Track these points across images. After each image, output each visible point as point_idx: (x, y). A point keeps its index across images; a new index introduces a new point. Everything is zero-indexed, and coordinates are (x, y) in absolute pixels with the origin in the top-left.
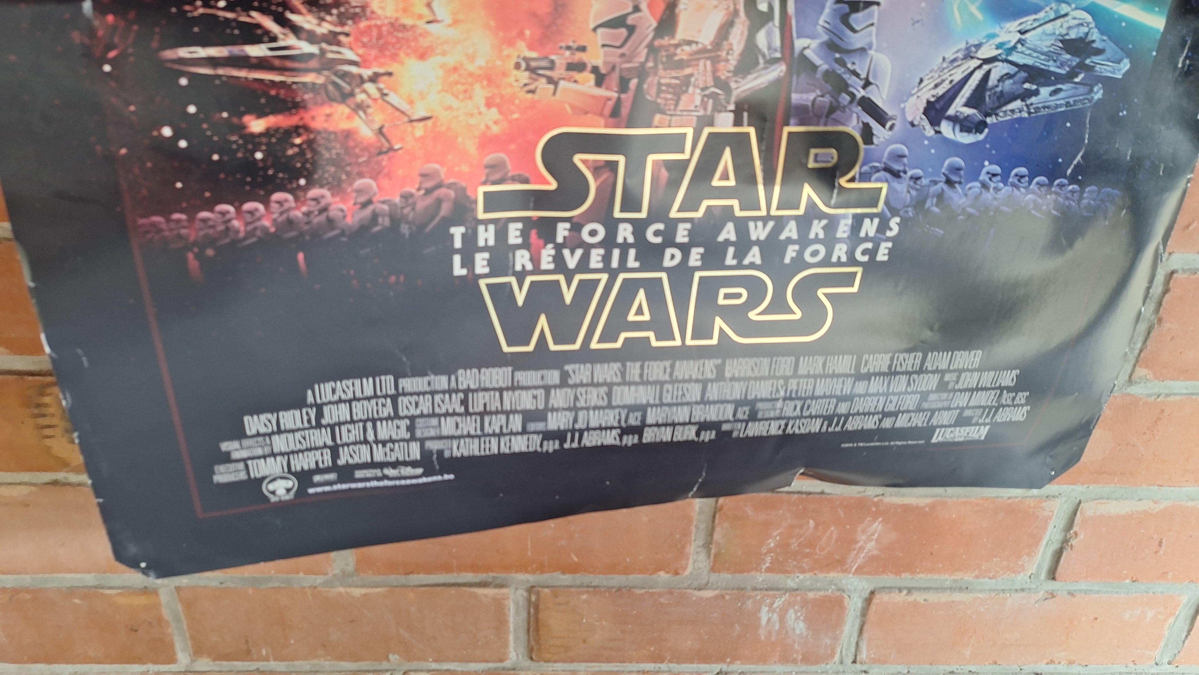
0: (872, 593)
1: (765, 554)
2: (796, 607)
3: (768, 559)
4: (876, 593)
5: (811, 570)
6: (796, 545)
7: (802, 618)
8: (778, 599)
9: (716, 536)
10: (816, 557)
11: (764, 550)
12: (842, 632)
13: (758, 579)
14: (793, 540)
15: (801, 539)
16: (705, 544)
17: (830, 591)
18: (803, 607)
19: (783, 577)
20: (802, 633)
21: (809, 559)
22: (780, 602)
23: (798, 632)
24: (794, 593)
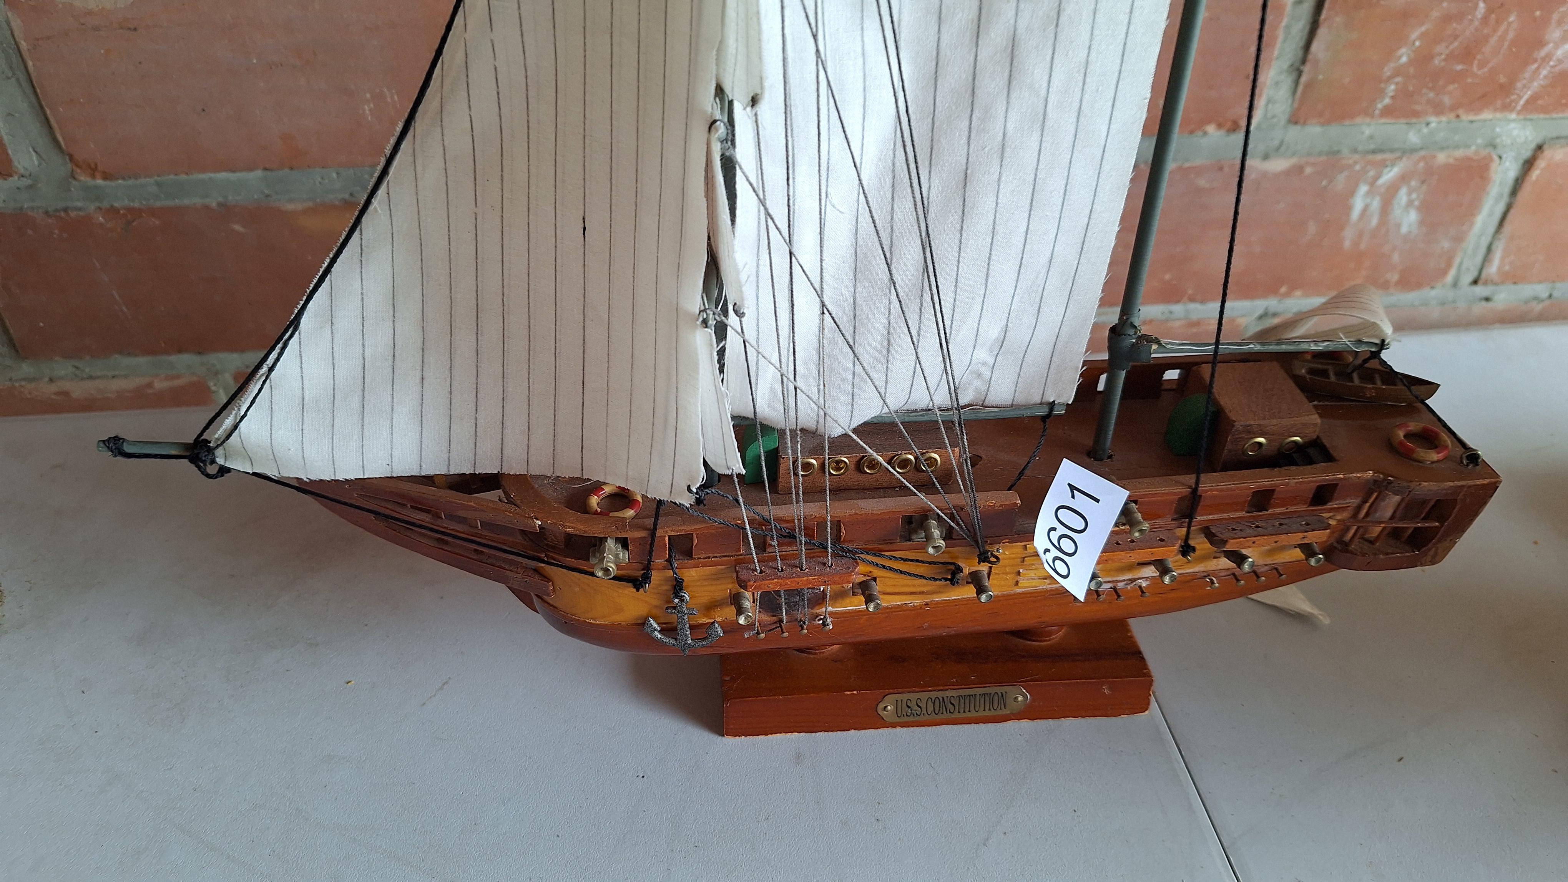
0: (1540, 148)
1: (1389, 79)
2: (1413, 183)
3: (1393, 87)
4: (1545, 147)
5: (1455, 107)
6: (1443, 57)
8: (1388, 169)
9: (1315, 46)
10: (1469, 80)
11: (1387, 71)
12: (1472, 224)
13: (1363, 133)
14: (1441, 48)
15: (1456, 44)
16: (1292, 65)
17: (1473, 148)
18: (1423, 182)
19: (1405, 127)
20: (1410, 232)
21: (1456, 85)
22: (1389, 175)
23: (1404, 230)
24: (1416, 156)
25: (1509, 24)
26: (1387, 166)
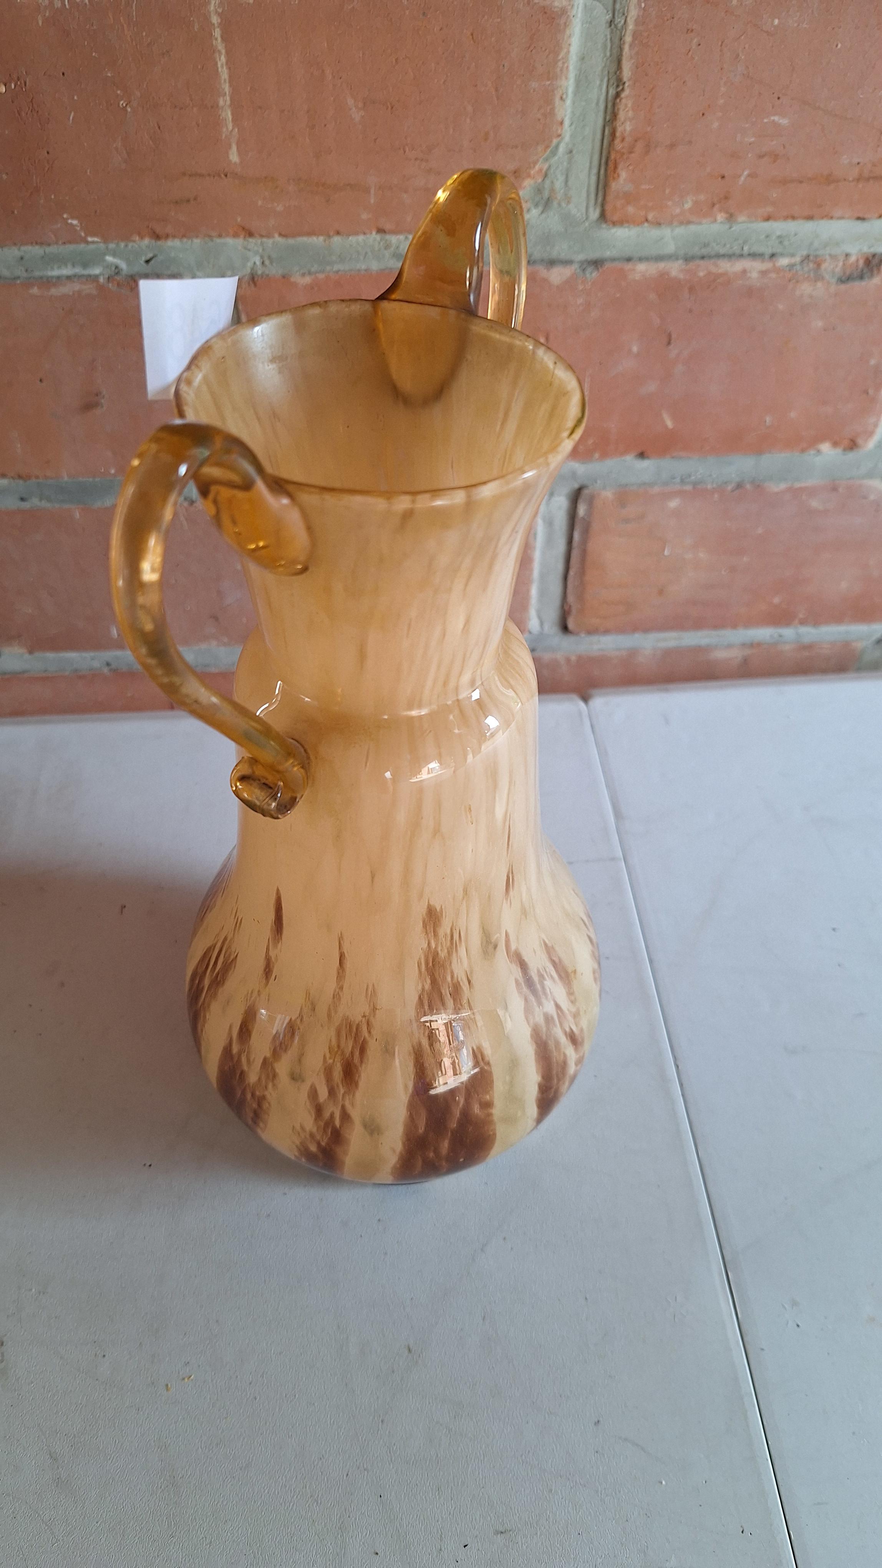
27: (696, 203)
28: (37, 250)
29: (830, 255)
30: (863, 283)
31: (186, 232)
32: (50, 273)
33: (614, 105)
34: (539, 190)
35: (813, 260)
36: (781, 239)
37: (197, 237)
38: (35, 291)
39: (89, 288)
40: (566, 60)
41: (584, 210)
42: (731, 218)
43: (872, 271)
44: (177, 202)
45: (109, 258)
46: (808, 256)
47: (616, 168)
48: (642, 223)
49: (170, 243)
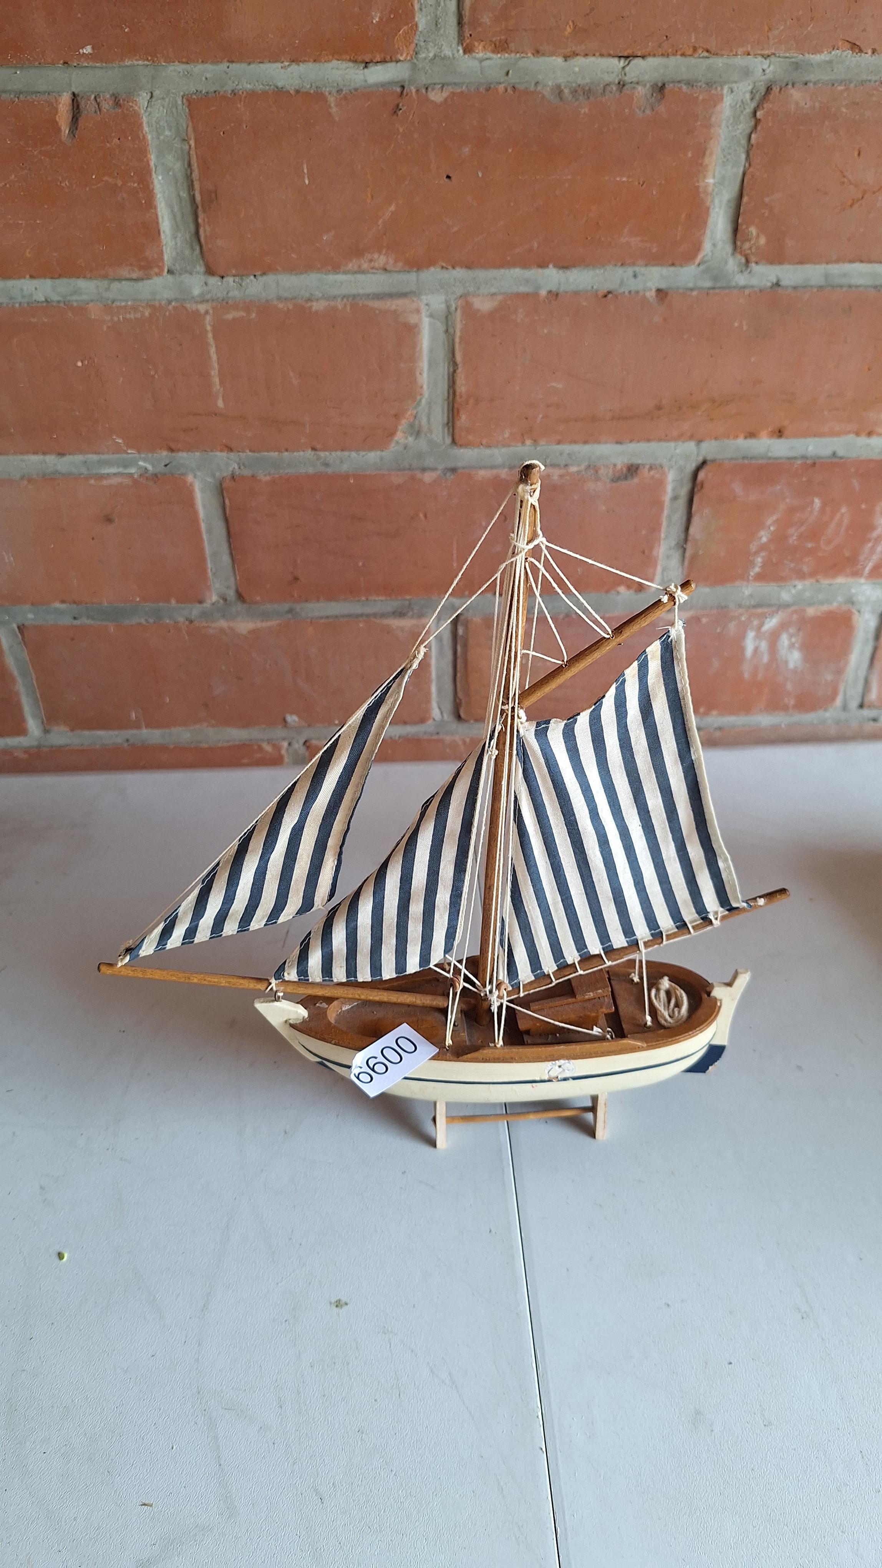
1: (755, 554)
2: (791, 630)
3: (759, 560)
5: (813, 574)
6: (795, 538)
7: (797, 645)
8: (768, 620)
9: (692, 530)
10: (820, 554)
11: (752, 548)
12: (847, 663)
13: (744, 593)
14: (791, 531)
15: (803, 529)
16: (678, 543)
17: (835, 604)
18: (799, 630)
19: (776, 588)
20: (796, 667)
21: (810, 558)
22: (771, 623)
23: (791, 665)
24: (789, 610)
25: (842, 515)
26: (766, 618)
27: (511, 434)
28: (95, 457)
29: (604, 465)
30: (628, 482)
31: (190, 448)
32: (103, 472)
33: (453, 377)
34: (412, 426)
35: (593, 468)
36: (569, 454)
37: (197, 451)
38: (92, 482)
39: (127, 481)
40: (421, 351)
41: (441, 438)
42: (535, 442)
43: (632, 475)
44: (184, 431)
45: (141, 463)
46: (589, 466)
47: (458, 412)
48: (479, 446)
49: (180, 454)
